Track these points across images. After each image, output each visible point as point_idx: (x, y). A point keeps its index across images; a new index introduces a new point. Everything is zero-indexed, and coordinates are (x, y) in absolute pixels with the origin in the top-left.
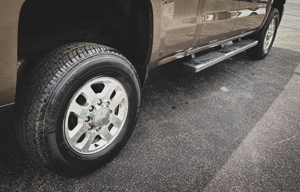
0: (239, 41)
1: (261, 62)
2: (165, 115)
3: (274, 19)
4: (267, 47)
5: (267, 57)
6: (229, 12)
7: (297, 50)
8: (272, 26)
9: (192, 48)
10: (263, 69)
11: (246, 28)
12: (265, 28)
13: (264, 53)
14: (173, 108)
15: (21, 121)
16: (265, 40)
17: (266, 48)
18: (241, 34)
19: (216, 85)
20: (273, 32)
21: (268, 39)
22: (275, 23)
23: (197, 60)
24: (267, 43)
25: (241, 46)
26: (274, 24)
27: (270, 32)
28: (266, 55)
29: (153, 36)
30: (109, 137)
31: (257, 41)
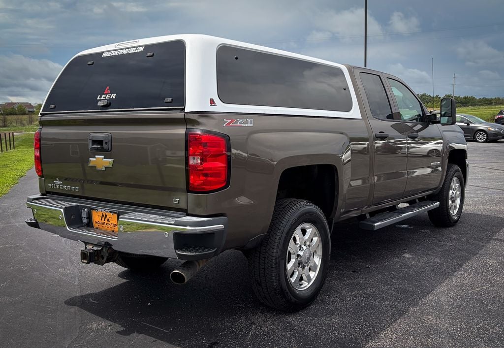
0: (416, 202)
1: (451, 229)
2: (347, 277)
3: (456, 177)
4: (456, 212)
5: (459, 224)
6: (400, 171)
7: (502, 216)
8: (455, 185)
9: (367, 206)
10: (454, 236)
11: (424, 187)
12: (446, 187)
13: (452, 219)
14: (354, 272)
15: (260, 252)
16: (450, 202)
17: (454, 212)
18: (417, 194)
19: (397, 252)
20: (458, 193)
21: (453, 201)
22: (459, 182)
23: (373, 219)
24: (454, 206)
25: (419, 208)
26: (457, 183)
27: (454, 192)
28: (456, 221)
29: (338, 193)
30: (309, 279)
31: (439, 203)
